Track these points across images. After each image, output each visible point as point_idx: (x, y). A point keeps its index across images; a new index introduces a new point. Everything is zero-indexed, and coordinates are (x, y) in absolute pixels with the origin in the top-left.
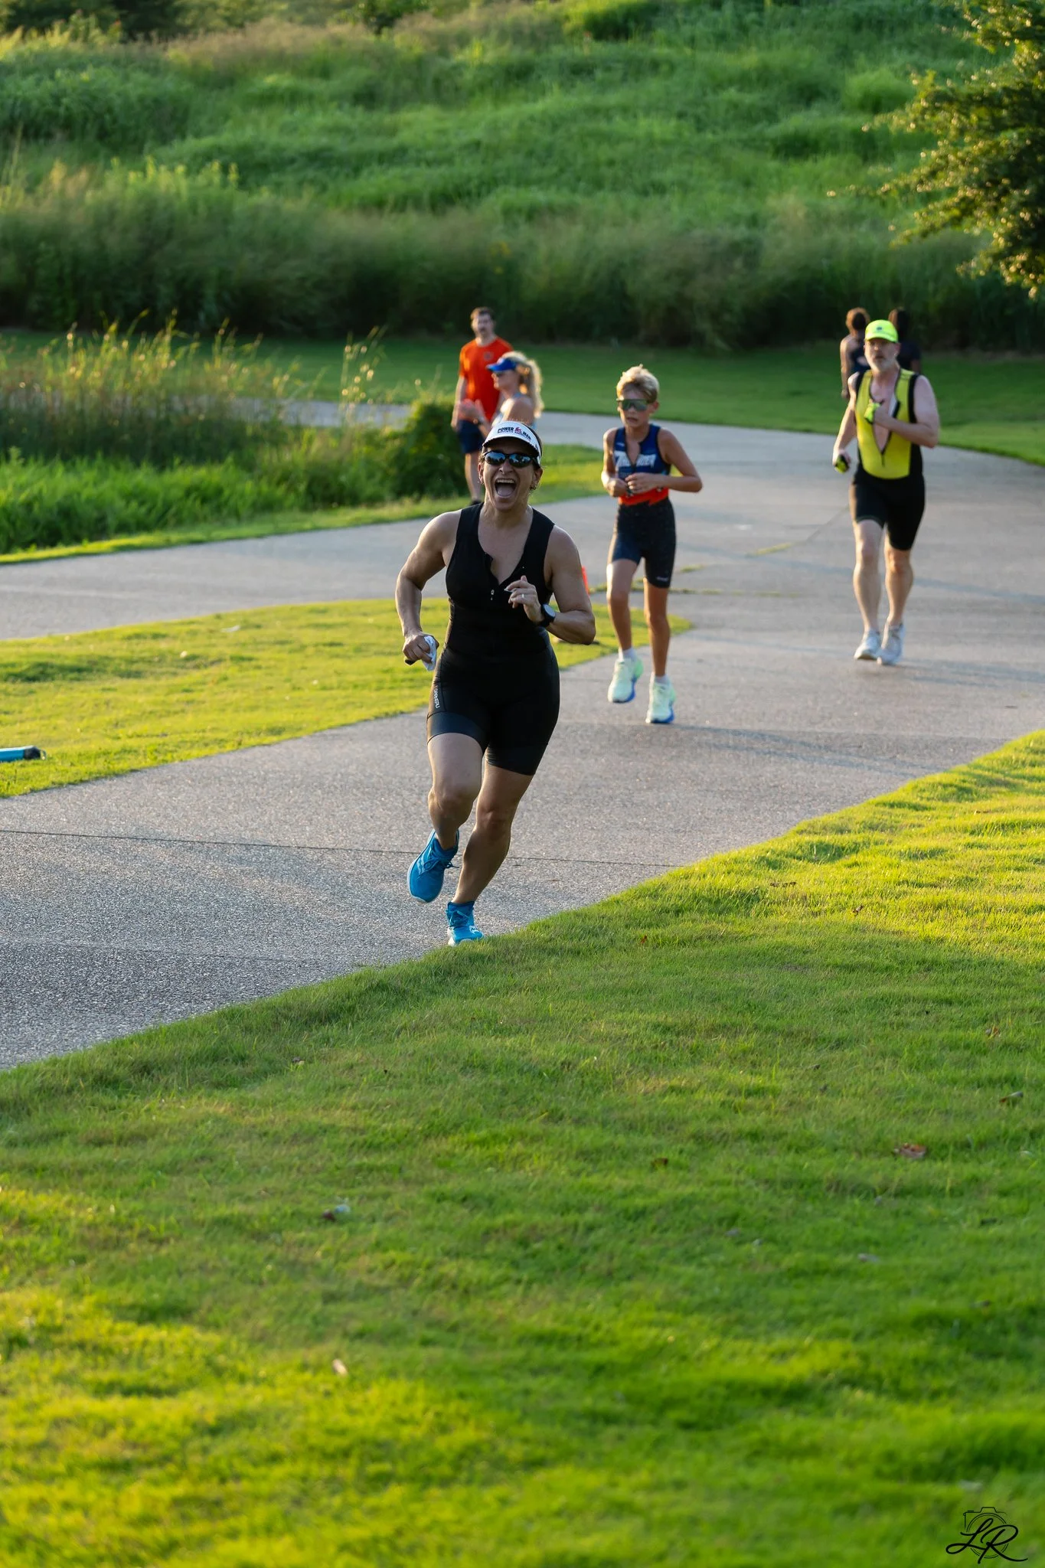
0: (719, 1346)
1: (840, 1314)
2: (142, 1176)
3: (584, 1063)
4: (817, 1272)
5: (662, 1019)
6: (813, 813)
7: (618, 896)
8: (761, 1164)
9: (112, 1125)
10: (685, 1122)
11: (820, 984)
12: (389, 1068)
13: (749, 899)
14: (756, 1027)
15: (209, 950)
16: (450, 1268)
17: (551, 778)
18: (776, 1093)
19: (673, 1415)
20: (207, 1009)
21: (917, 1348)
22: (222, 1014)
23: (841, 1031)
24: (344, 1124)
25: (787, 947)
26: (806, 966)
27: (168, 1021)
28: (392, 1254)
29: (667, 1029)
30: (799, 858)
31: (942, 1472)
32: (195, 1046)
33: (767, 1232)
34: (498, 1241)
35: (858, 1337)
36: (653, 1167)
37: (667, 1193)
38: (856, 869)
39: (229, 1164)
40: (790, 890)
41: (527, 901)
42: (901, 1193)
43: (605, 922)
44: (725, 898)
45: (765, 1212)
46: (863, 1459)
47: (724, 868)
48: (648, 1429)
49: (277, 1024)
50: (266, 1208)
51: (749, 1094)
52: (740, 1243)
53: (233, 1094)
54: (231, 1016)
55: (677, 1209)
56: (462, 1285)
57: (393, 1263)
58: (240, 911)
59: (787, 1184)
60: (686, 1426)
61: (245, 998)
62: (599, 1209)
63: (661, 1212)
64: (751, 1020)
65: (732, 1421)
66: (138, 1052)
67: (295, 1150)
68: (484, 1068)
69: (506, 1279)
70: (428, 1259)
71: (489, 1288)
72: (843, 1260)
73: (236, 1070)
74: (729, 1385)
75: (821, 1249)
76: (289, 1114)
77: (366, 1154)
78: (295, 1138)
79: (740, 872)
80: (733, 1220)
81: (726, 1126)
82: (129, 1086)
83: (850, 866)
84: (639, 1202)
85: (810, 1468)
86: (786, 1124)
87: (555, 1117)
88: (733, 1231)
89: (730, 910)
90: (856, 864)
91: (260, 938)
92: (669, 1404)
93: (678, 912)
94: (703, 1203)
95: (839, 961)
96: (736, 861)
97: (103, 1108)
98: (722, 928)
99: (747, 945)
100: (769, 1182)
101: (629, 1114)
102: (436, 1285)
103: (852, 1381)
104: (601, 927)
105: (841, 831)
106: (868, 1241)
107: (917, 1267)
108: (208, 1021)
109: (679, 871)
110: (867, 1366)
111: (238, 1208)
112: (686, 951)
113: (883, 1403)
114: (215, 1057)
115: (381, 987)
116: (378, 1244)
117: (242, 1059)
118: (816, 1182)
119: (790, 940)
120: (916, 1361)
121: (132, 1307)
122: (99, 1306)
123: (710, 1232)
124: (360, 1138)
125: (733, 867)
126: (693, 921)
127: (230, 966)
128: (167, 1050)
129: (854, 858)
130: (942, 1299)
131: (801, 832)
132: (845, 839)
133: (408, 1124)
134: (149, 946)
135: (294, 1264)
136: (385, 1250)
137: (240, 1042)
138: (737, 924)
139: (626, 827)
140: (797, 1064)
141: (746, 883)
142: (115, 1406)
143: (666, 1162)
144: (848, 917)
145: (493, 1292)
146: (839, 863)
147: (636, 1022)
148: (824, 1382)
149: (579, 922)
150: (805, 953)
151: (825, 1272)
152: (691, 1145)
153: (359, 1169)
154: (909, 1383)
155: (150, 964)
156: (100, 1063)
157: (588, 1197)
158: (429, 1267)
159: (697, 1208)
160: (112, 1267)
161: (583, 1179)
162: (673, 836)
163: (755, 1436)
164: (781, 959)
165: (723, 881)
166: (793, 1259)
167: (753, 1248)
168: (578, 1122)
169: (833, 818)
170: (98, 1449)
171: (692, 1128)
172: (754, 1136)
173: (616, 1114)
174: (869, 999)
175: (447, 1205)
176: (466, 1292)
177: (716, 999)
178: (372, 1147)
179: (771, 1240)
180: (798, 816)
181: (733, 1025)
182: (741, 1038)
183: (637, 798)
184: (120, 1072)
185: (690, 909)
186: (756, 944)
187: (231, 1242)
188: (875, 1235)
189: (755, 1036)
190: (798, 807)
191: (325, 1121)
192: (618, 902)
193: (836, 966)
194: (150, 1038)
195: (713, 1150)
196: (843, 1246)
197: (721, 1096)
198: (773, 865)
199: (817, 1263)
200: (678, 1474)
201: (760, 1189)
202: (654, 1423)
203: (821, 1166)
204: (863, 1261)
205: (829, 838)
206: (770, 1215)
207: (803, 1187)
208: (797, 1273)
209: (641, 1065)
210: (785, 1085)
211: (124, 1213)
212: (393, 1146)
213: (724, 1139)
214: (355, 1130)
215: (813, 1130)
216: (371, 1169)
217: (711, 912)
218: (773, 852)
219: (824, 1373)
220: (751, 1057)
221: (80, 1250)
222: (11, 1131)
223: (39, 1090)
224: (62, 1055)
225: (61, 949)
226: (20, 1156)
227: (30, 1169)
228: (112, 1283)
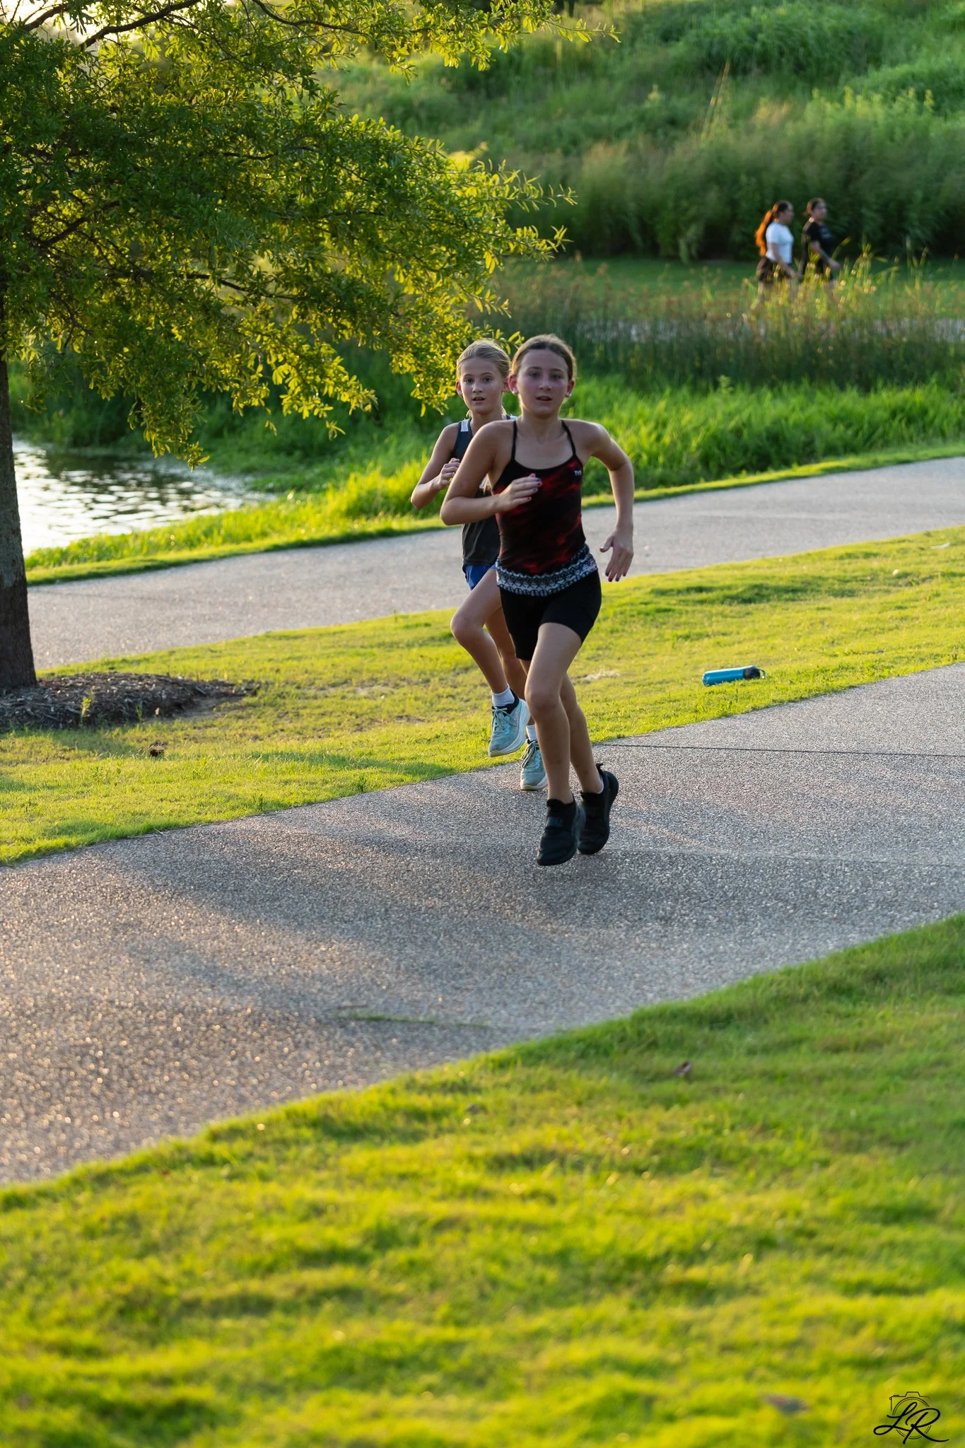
2: (879, 1082)
9: (849, 1032)
15: (934, 860)
20: (935, 918)
22: (950, 923)
27: (897, 930)
32: (925, 954)
66: (870, 960)
82: (862, 993)
97: (838, 1015)
108: (936, 929)
114: (946, 964)
121: (877, 1209)
122: (845, 1208)
127: (956, 875)
128: (897, 958)
134: (875, 857)
142: (865, 1304)
155: (877, 874)
156: (833, 972)
160: (854, 1171)
170: (850, 1347)
184: (853, 980)
194: (880, 947)
211: (864, 1117)
221: (822, 1154)
222: (750, 1039)
223: (776, 999)
224: (795, 965)
225: (790, 863)
226: (759, 1063)
227: (769, 1076)
228: (856, 1185)
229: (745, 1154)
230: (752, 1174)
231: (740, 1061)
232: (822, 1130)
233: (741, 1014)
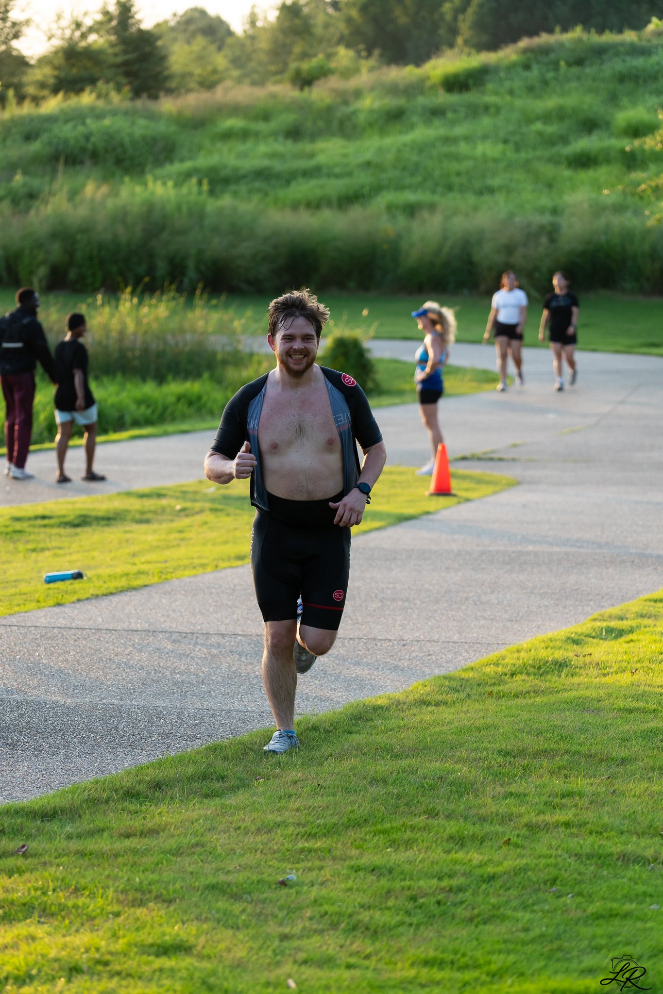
0: (545, 966)
2: (156, 858)
3: (451, 777)
4: (611, 915)
5: (503, 747)
6: (602, 607)
7: (472, 665)
8: (573, 843)
9: (137, 824)
10: (520, 816)
11: (609, 721)
12: (321, 782)
13: (560, 665)
14: (567, 752)
15: (199, 705)
16: (365, 916)
17: (426, 586)
18: (581, 795)
20: (199, 744)
22: (209, 748)
23: (623, 753)
24: (291, 820)
25: (586, 698)
26: (599, 710)
27: (172, 753)
28: (326, 907)
29: (507, 754)
30: (594, 638)
32: (190, 770)
33: (577, 889)
34: (396, 898)
37: (508, 865)
38: (632, 644)
39: (215, 848)
40: (588, 659)
41: (411, 669)
43: (464, 682)
44: (544, 665)
45: (575, 876)
47: (543, 645)
49: (245, 754)
50: (240, 877)
51: (563, 796)
52: (559, 897)
53: (217, 800)
54: (214, 749)
55: (516, 874)
56: (373, 928)
57: (326, 913)
58: (219, 679)
59: (589, 857)
61: (223, 737)
62: (464, 874)
63: (505, 876)
64: (562, 747)
66: (152, 774)
67: (259, 838)
68: (385, 782)
69: (402, 923)
70: (350, 911)
71: (390, 930)
72: (627, 907)
73: (218, 785)
75: (614, 900)
76: (254, 815)
77: (306, 840)
78: (259, 830)
79: (554, 647)
80: (554, 881)
81: (547, 818)
82: (147, 797)
83: (628, 642)
84: (490, 870)
86: (589, 816)
87: (432, 814)
88: (554, 889)
89: (548, 672)
90: (632, 641)
91: (232, 697)
93: (512, 675)
94: (533, 870)
95: (622, 706)
96: (551, 640)
97: (130, 812)
98: (543, 685)
99: (559, 695)
100: (577, 856)
101: (482, 811)
102: (354, 928)
104: (461, 686)
105: (621, 619)
106: (645, 894)
108: (199, 753)
109: (513, 647)
111: (222, 878)
112: (520, 701)
114: (204, 777)
115: (315, 728)
116: (315, 901)
117: (222, 778)
118: (610, 855)
119: (588, 693)
121: (152, 946)
122: (131, 945)
123: (539, 890)
124: (303, 830)
125: (549, 644)
126: (523, 680)
127: (213, 716)
128: (172, 772)
129: (630, 637)
131: (595, 620)
132: (624, 624)
133: (335, 819)
134: (158, 703)
135: (260, 914)
136: (321, 905)
137: (220, 766)
138: (552, 682)
139: (477, 618)
140: (595, 776)
141: (559, 655)
144: (627, 676)
145: (394, 932)
146: (621, 640)
147: (486, 749)
149: (447, 683)
150: (599, 701)
151: (616, 915)
152: (524, 832)
153: (302, 850)
155: (160, 715)
156: (127, 782)
157: (458, 867)
158: (350, 916)
159: (529, 873)
160: (138, 919)
161: (453, 855)
162: (508, 624)
164: (582, 705)
165: (543, 654)
166: (594, 907)
167: (568, 900)
168: (448, 817)
169: (616, 610)
171: (525, 819)
172: (567, 825)
173: (474, 811)
174: (643, 731)
175: (361, 874)
176: (375, 932)
177: (539, 733)
178: (311, 836)
179: (580, 894)
180: (592, 609)
181: (552, 750)
182: (557, 759)
183: (484, 599)
184: (141, 788)
185: (521, 673)
186: (566, 695)
187: (217, 901)
188: (650, 890)
189: (566, 757)
190: (592, 603)
191: (279, 819)
192: (472, 669)
193: (620, 709)
194: (160, 765)
195: (540, 834)
196: (628, 898)
197: (544, 798)
198: (576, 642)
199: (611, 909)
201: (571, 860)
203: (613, 844)
205: (613, 624)
206: (579, 878)
207: (601, 859)
208: (598, 916)
209: (490, 778)
210: (588, 789)
211: (145, 882)
212: (325, 835)
213: (547, 827)
214: (299, 825)
215: (606, 820)
216: (310, 851)
217: (535, 674)
218: (576, 633)
220: (564, 772)
221: (116, 908)
222: (68, 829)
223: (87, 801)
224: (101, 777)
225: (100, 706)
226: (74, 845)
227: (81, 854)
228: (137, 929)
229: (62, 908)
230: (67, 922)
231: (61, 843)
232: (116, 891)
233: (63, 811)
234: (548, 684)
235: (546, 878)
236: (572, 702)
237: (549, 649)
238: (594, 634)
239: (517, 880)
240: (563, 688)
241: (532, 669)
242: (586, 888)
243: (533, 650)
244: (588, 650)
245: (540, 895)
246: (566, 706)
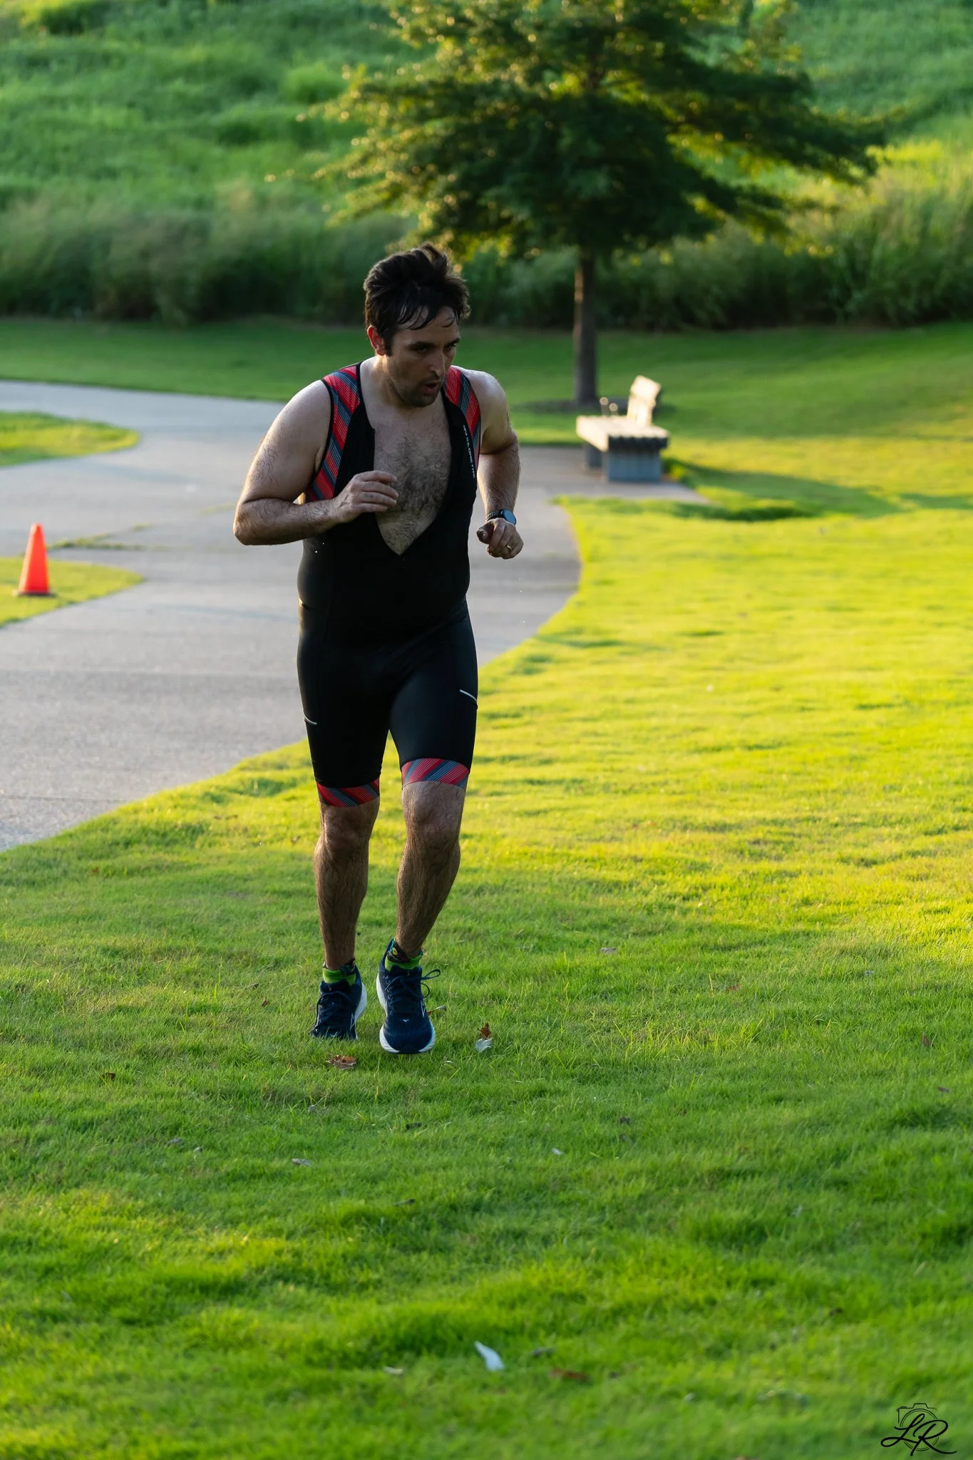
0: (161, 1246)
1: (273, 1215)
3: (38, 985)
4: (254, 1176)
5: (110, 944)
6: (255, 751)
7: (72, 830)
8: (202, 1077)
10: (132, 1039)
11: (259, 909)
13: (194, 831)
14: (199, 950)
17: (10, 721)
18: (217, 1010)
19: (116, 1312)
21: (346, 1244)
23: (277, 952)
25: (229, 875)
26: (246, 893)
29: (115, 953)
30: (241, 793)
31: (367, 1359)
33: (206, 1140)
35: (290, 1236)
36: (100, 1083)
37: (112, 1106)
38: (294, 803)
40: (232, 823)
42: (332, 1101)
43: (59, 854)
44: (172, 830)
45: (206, 1121)
46: (294, 1349)
47: (171, 803)
48: (94, 1325)
51: (192, 1012)
52: (181, 1151)
55: (123, 1120)
59: (226, 1095)
60: (129, 1322)
62: (50, 1121)
63: (108, 1122)
64: (193, 943)
65: (171, 1318)
72: (277, 1164)
74: (169, 1284)
75: (258, 1154)
79: (184, 807)
80: (176, 1129)
81: (169, 1042)
83: (289, 800)
84: (88, 1114)
85: (245, 1358)
86: (227, 1040)
87: (10, 1036)
88: (176, 1140)
89: (175, 842)
90: (294, 798)
92: (114, 1301)
93: (128, 844)
94: (148, 1113)
95: (277, 886)
96: (182, 796)
98: (167, 858)
99: (191, 873)
100: (210, 1094)
101: (79, 1032)
103: (285, 1276)
104: (55, 859)
105: (280, 767)
106: (301, 1146)
107: (346, 1169)
109: (129, 806)
110: (300, 1263)
112: (137, 881)
113: (314, 1297)
118: (254, 1092)
119: (231, 869)
120: (344, 1256)
123: (155, 1140)
125: (180, 802)
126: (142, 852)
129: (292, 792)
130: (368, 1199)
131: (243, 769)
132: (284, 775)
138: (182, 855)
139: (80, 766)
140: (237, 984)
141: (192, 817)
143: (113, 1076)
144: (286, 846)
146: (280, 796)
147: (87, 946)
148: (260, 1277)
149: (35, 855)
150: (246, 880)
151: (260, 1176)
152: (136, 1061)
154: (338, 1277)
159: (142, 1118)
161: (35, 1094)
162: (124, 774)
163: (196, 1330)
164: (223, 886)
165: (170, 815)
166: (231, 1164)
167: (194, 1154)
168: (31, 1041)
169: (273, 756)
171: (138, 1044)
172: (196, 1051)
173: (67, 1033)
174: (305, 922)
177: (161, 925)
179: (211, 1147)
180: (241, 754)
181: (178, 948)
182: (185, 960)
183: (91, 739)
185: (139, 842)
186: (199, 873)
188: (308, 1140)
189: (198, 958)
190: (240, 746)
192: (71, 835)
193: (274, 892)
195: (158, 1065)
196: (278, 1152)
197: (167, 1015)
198: (217, 799)
199: (253, 1167)
200: (121, 1367)
201: (201, 1100)
202: (99, 1321)
203: (258, 1078)
204: (297, 1164)
205: (269, 775)
206: (211, 1124)
207: (240, 1097)
208: (235, 1178)
209: (92, 987)
210: (227, 1002)
213: (167, 1054)
215: (251, 1044)
217: (158, 844)
218: (217, 787)
219: (259, 1270)
220: (196, 978)
234: (176, 858)
235: (164, 1124)
236: (208, 882)
237: (178, 809)
238: (241, 788)
239: (124, 1127)
240: (196, 862)
241: (154, 837)
242: (220, 1138)
243: (156, 810)
244: (232, 809)
245: (156, 1148)
246: (199, 887)
